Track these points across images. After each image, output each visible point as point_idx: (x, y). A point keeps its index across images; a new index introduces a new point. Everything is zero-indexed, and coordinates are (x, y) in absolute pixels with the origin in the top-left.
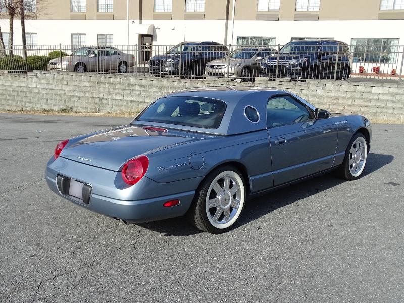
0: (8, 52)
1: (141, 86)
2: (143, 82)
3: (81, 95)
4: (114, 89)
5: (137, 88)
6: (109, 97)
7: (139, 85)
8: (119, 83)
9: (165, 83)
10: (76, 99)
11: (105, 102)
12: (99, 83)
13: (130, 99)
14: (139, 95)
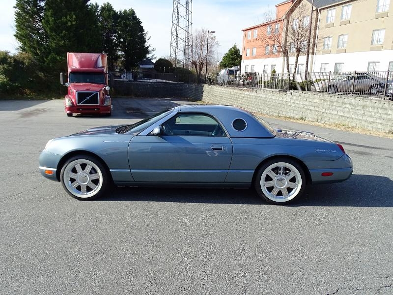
0: (292, 78)
1: (350, 104)
2: (353, 101)
3: (312, 108)
4: (332, 105)
5: (348, 106)
6: (329, 112)
7: (349, 104)
8: (337, 101)
9: (368, 103)
10: (308, 111)
11: (325, 115)
12: (324, 100)
13: (342, 114)
14: (349, 111)
